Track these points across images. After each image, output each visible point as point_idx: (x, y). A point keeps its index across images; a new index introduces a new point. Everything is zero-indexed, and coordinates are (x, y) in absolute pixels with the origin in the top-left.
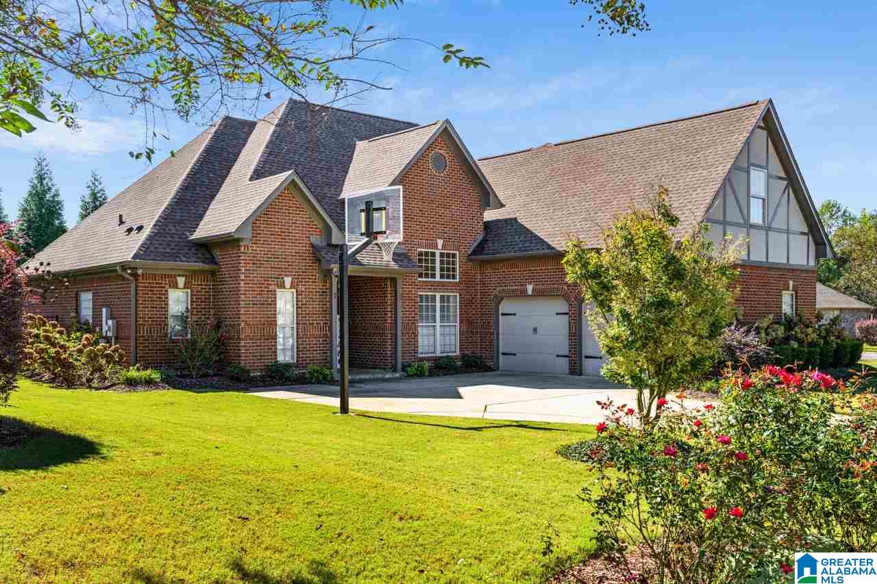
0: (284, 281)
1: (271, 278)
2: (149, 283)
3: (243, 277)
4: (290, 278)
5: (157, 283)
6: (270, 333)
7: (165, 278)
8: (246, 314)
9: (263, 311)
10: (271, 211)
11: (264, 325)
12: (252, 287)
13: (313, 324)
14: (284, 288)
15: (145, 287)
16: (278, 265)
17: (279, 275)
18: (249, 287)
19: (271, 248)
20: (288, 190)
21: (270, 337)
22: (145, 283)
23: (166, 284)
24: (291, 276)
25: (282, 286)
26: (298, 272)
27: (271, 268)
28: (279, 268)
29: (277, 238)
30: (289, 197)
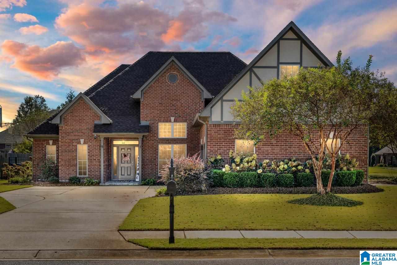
0: (80, 141)
1: (74, 140)
2: (38, 143)
3: (60, 140)
4: (83, 140)
5: (41, 143)
6: (73, 163)
7: (44, 141)
8: (62, 155)
9: (70, 154)
10: (74, 111)
11: (70, 160)
12: (64, 144)
13: (95, 160)
14: (80, 144)
15: (36, 145)
16: (78, 134)
17: (78, 138)
18: (63, 144)
19: (74, 127)
20: (83, 101)
21: (73, 166)
22: (36, 143)
23: (45, 143)
24: (84, 138)
25: (79, 143)
26: (88, 137)
27: (74, 135)
28: (78, 135)
29: (77, 122)
30: (84, 104)
